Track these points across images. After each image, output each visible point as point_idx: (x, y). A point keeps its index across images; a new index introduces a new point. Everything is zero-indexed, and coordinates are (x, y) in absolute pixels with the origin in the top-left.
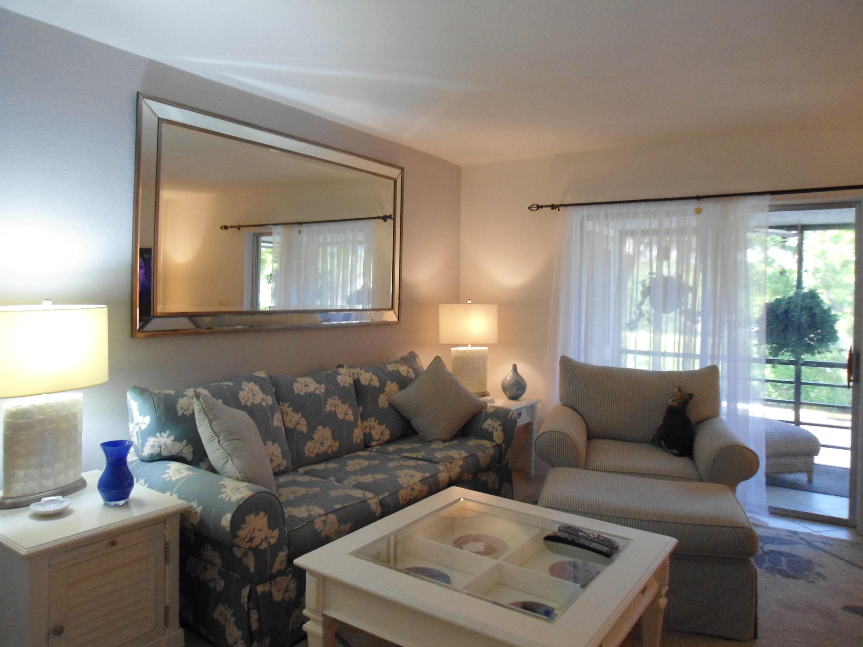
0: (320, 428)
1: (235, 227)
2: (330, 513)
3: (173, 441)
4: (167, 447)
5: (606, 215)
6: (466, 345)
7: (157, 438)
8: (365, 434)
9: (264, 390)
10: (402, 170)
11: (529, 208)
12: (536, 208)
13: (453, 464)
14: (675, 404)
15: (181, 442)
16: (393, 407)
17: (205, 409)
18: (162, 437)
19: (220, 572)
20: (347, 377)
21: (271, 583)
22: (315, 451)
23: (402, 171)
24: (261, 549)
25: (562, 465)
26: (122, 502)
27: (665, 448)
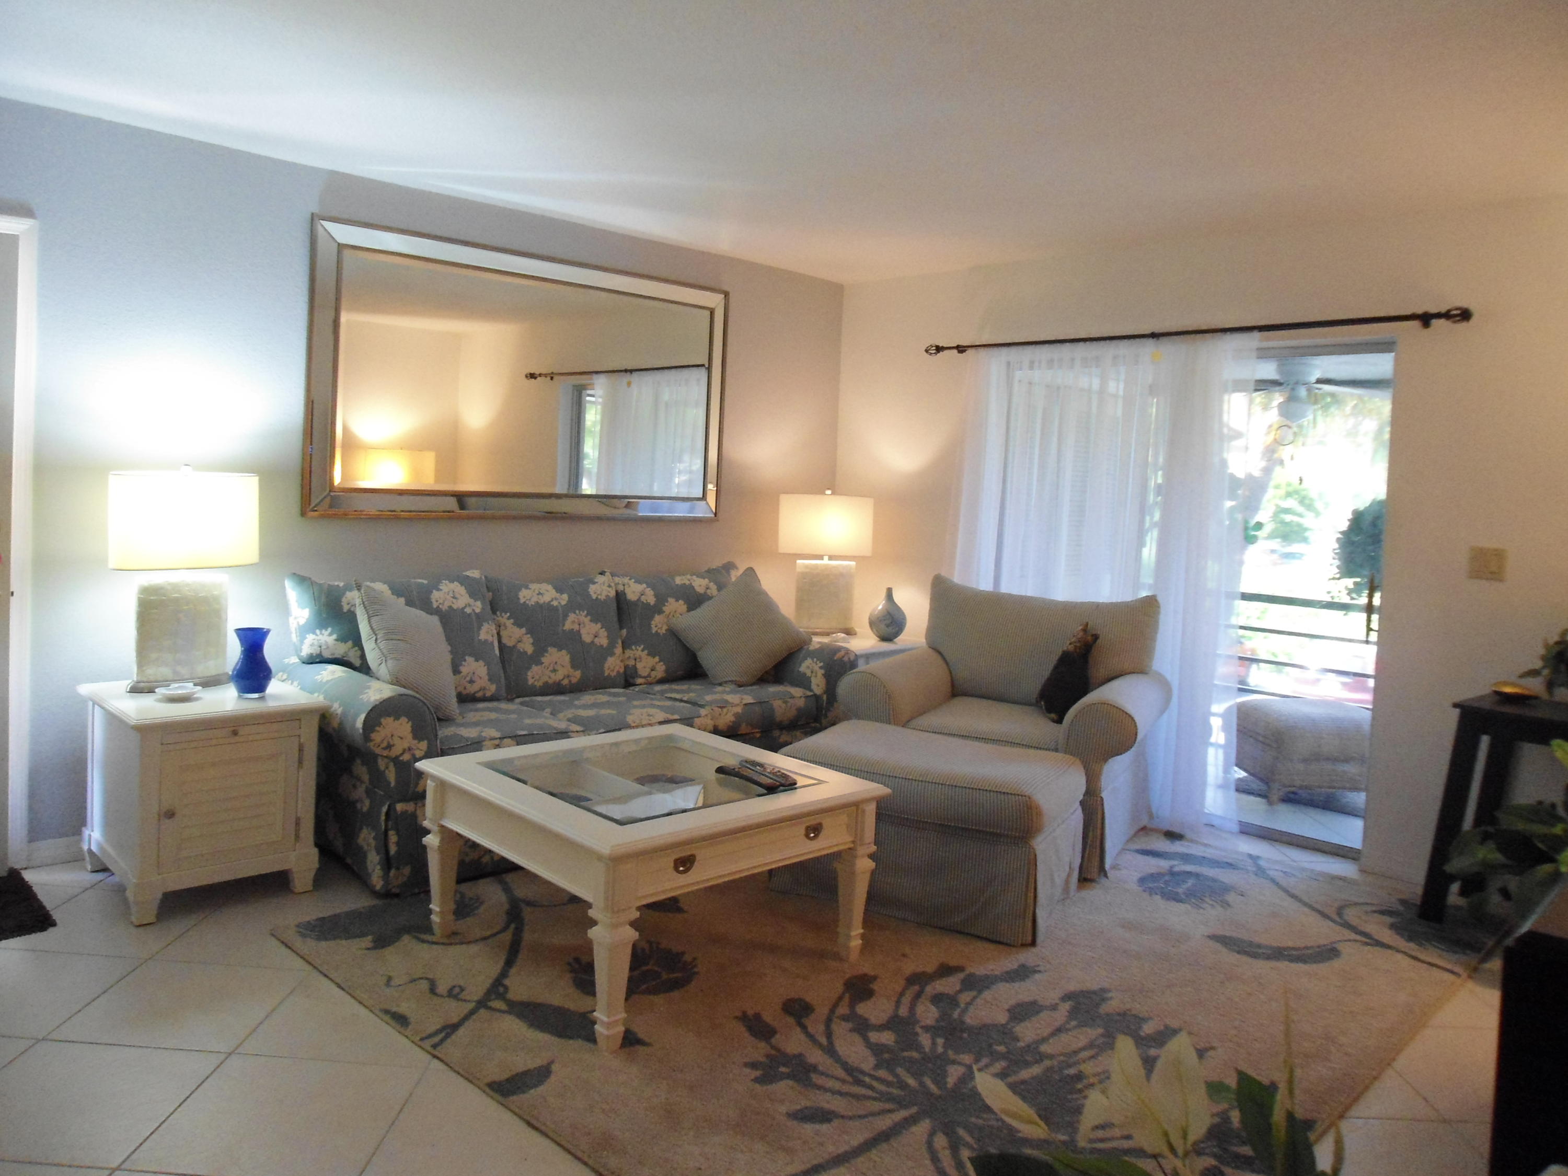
0: (553, 650)
1: (546, 375)
3: (336, 640)
4: (328, 647)
5: (1032, 363)
6: (821, 557)
7: (317, 635)
8: (626, 667)
9: (473, 594)
10: (726, 294)
11: (927, 351)
12: (934, 352)
13: (725, 710)
14: (1071, 648)
15: (343, 642)
16: (673, 634)
17: (366, 603)
18: (323, 635)
19: (368, 792)
20: (605, 588)
21: (416, 804)
22: (544, 679)
23: (725, 296)
24: (403, 761)
25: (859, 717)
26: (256, 695)
27: (1045, 711)
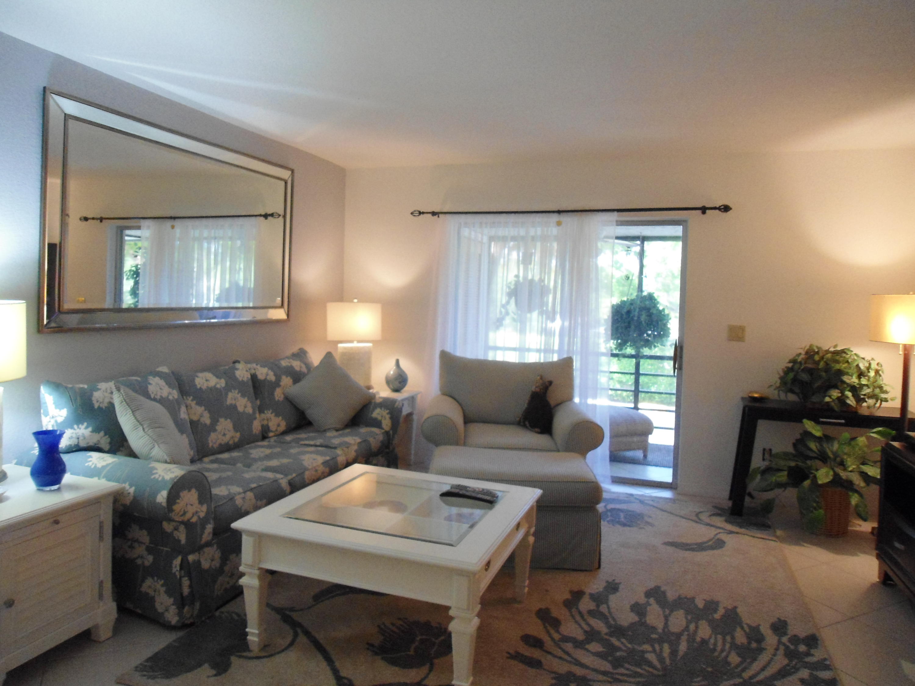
0: (222, 420)
2: (249, 491)
3: (91, 432)
4: (85, 438)
6: (352, 342)
7: (74, 429)
8: (262, 426)
9: (168, 384)
10: (293, 171)
11: (412, 213)
12: (418, 214)
13: (349, 448)
14: (538, 390)
15: (99, 433)
16: (289, 400)
17: (127, 401)
18: (80, 429)
19: (148, 549)
20: (245, 372)
21: (199, 553)
22: (219, 442)
23: (292, 172)
24: (192, 522)
25: (445, 444)
26: (56, 487)
27: (530, 428)
